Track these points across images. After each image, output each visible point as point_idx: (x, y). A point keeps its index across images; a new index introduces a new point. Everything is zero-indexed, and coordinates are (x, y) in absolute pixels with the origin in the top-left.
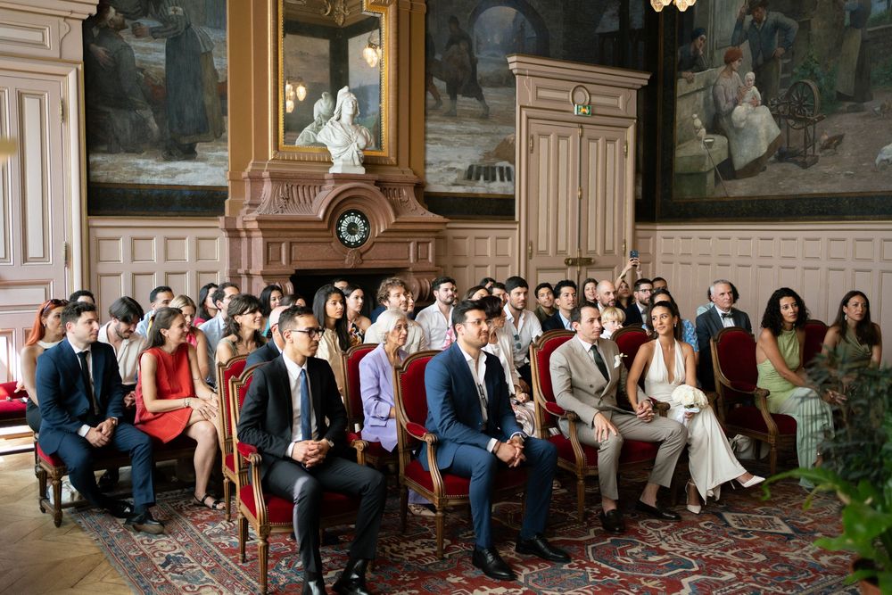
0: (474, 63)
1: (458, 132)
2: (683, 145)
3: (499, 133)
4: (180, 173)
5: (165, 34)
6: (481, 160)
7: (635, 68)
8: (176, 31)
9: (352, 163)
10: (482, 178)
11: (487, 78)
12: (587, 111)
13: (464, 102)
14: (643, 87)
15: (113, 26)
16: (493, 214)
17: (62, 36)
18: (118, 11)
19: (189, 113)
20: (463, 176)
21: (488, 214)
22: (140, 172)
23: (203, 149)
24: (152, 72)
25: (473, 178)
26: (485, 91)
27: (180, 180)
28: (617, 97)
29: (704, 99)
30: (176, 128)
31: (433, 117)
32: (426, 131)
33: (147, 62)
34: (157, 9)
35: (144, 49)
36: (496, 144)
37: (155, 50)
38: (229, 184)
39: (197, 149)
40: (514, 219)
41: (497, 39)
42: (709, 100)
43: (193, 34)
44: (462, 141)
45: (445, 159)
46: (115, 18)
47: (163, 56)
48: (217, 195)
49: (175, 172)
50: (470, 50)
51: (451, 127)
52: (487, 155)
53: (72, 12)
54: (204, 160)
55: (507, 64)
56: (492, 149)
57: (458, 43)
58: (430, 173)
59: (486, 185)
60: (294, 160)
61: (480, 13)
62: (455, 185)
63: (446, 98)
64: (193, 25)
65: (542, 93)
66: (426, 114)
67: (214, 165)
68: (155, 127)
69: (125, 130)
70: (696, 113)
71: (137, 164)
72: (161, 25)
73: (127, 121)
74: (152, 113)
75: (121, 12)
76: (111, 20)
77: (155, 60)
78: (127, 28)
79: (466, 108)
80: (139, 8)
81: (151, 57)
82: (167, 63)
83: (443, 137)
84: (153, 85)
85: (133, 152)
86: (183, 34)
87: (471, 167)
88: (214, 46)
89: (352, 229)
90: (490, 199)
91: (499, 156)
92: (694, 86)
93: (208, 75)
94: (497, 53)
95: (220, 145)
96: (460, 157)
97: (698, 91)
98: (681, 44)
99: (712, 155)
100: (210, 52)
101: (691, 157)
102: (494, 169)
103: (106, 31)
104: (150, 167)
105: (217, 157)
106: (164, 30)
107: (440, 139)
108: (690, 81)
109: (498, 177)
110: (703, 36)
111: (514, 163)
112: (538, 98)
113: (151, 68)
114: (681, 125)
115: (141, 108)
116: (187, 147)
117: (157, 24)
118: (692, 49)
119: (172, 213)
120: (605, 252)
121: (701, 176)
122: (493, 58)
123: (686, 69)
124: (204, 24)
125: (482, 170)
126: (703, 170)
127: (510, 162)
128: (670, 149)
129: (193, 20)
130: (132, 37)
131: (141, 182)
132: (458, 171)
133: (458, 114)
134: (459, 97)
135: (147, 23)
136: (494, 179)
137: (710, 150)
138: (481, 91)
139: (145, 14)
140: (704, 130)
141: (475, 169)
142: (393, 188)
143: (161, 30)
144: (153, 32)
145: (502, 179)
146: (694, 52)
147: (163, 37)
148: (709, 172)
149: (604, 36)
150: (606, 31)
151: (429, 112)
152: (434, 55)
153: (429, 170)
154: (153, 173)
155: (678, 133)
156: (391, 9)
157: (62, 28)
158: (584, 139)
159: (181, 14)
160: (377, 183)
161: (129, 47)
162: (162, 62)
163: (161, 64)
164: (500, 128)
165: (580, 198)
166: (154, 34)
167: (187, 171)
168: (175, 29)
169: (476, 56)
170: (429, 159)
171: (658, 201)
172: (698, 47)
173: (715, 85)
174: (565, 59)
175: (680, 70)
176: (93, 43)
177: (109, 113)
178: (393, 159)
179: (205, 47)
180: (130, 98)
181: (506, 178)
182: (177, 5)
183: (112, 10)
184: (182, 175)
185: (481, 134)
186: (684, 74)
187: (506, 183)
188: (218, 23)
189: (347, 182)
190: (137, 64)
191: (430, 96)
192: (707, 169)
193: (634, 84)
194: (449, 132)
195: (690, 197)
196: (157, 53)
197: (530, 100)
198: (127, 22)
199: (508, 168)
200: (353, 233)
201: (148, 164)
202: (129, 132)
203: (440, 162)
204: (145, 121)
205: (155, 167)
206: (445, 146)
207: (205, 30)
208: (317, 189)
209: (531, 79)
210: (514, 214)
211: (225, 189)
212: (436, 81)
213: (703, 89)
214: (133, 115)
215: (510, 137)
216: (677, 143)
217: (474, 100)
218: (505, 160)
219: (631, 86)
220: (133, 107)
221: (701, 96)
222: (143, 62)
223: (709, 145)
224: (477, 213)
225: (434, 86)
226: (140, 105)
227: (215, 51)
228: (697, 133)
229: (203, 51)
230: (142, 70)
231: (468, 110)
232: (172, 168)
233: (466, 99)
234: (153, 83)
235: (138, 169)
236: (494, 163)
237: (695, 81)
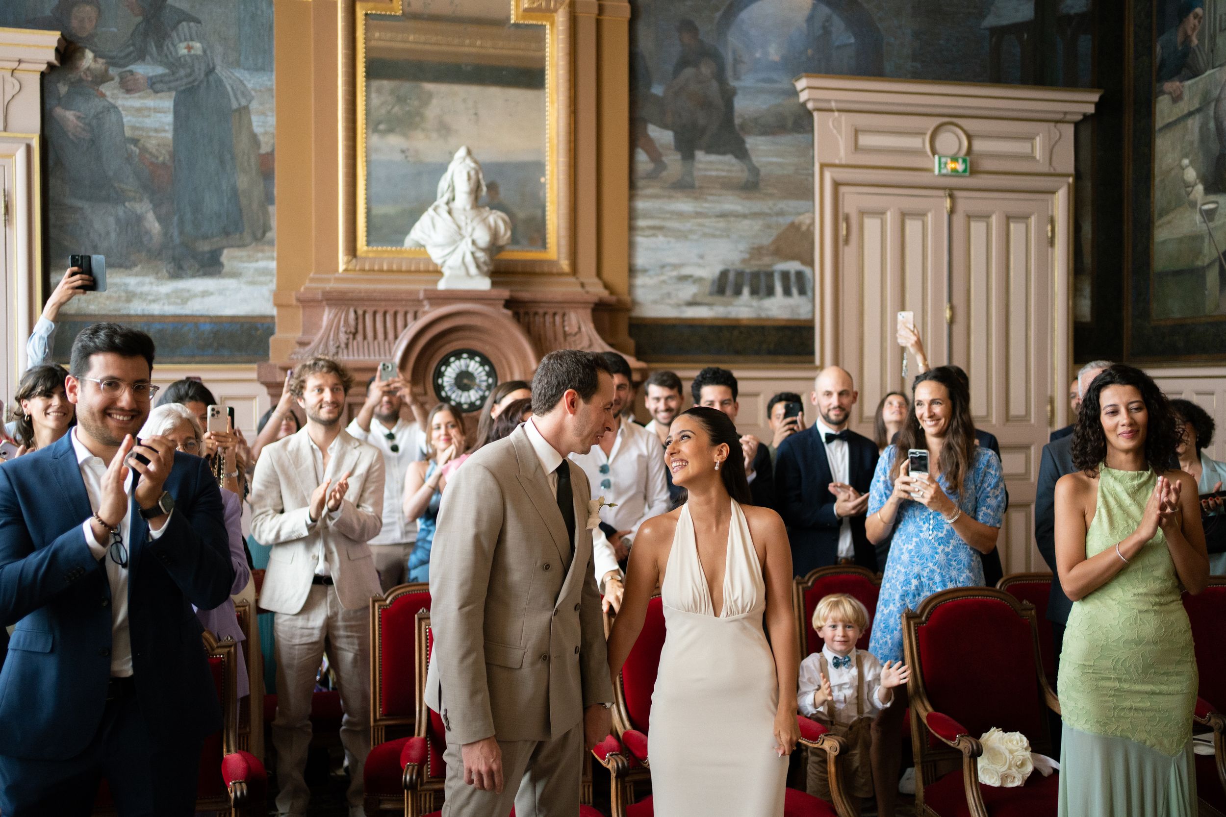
0: (728, 96)
1: (698, 214)
2: (1165, 219)
3: (781, 213)
4: (195, 296)
5: (172, 85)
6: (744, 261)
7: (1071, 83)
8: (191, 79)
9: (463, 272)
10: (746, 291)
11: (756, 120)
12: (960, 167)
13: (711, 162)
14: (1086, 117)
15: (90, 79)
16: (770, 352)
17: (8, 97)
18: (97, 55)
19: (211, 203)
20: (707, 288)
21: (757, 352)
22: (130, 296)
23: (234, 258)
24: (151, 144)
25: (729, 291)
26: (752, 142)
27: (195, 307)
28: (1031, 138)
29: (1201, 129)
30: (188, 228)
31: (649, 191)
32: (632, 215)
33: (141, 129)
34: (160, 47)
35: (139, 110)
36: (775, 233)
37: (156, 110)
38: (274, 312)
39: (224, 259)
40: (813, 361)
41: (774, 53)
42: (1208, 129)
43: (220, 82)
44: (707, 230)
45: (673, 260)
46: (93, 66)
47: (169, 118)
48: (257, 329)
49: (186, 295)
50: (720, 75)
51: (685, 205)
52: (757, 252)
53: (20, 61)
54: (235, 275)
55: (795, 93)
56: (766, 240)
57: (696, 65)
58: (643, 286)
59: (755, 302)
60: (381, 271)
61: (741, 10)
62: (691, 304)
63: (673, 161)
64: (218, 69)
65: (865, 140)
66: (632, 185)
67: (252, 283)
68: (153, 225)
69: (108, 233)
70: (1186, 156)
71: (125, 285)
72: (167, 71)
73: (111, 220)
74: (151, 206)
75: (102, 57)
76: (88, 69)
77: (157, 125)
78: (112, 79)
79: (714, 173)
80: (131, 48)
81: (150, 122)
82: (176, 130)
83: (669, 224)
84: (152, 163)
85: (120, 266)
86: (201, 82)
87: (724, 274)
88: (252, 98)
89: (464, 381)
90: (763, 328)
91: (780, 251)
92: (1184, 107)
93: (243, 143)
94: (775, 76)
95: (262, 251)
96: (701, 257)
97: (1190, 114)
98: (1161, 32)
99: (1213, 233)
100: (246, 108)
101: (1180, 240)
102: (770, 275)
103: (78, 86)
104: (146, 289)
105: (256, 270)
106: (172, 78)
107: (660, 228)
108: (1176, 99)
109: (779, 288)
110: (1199, 10)
111: (811, 264)
112: (857, 148)
113: (149, 137)
114: (1163, 181)
115: (134, 199)
116: (207, 256)
117: (160, 70)
118: (1180, 38)
119: (182, 359)
120: (1007, 417)
121: (1196, 274)
122: (767, 86)
123: (1170, 78)
124: (237, 64)
125: (747, 279)
126: (1199, 263)
127: (804, 262)
128: (1145, 228)
129: (218, 61)
130: (120, 94)
131: (132, 312)
132: (698, 280)
133: (697, 184)
134: (700, 155)
135: (143, 70)
136: (770, 292)
137: (1211, 225)
138: (743, 142)
139: (141, 56)
140: (1200, 188)
141: (731, 276)
142: (551, 311)
143: (166, 79)
144: (154, 83)
145: (787, 292)
146: (1183, 43)
147: (170, 89)
148: (1210, 265)
149: (1000, 32)
150: (1005, 22)
151: (640, 183)
152: (649, 85)
153: (640, 281)
154: (150, 298)
155: (1159, 197)
156: (561, 18)
157: (8, 88)
158: (959, 219)
159: (199, 52)
160: (509, 304)
161: (115, 107)
162: (167, 128)
163: (165, 131)
164: (782, 205)
165: (952, 322)
166: (154, 85)
167: (205, 294)
168: (190, 75)
169: (733, 83)
170: (641, 259)
171: (1128, 324)
172: (1189, 32)
173: (1218, 100)
174: (917, 76)
175: (1161, 79)
176: (59, 104)
177: (82, 209)
178: (565, 265)
179: (237, 99)
180: (116, 185)
181: (795, 291)
182: (192, 40)
183: (89, 55)
184: (198, 300)
185: (745, 216)
186: (1168, 86)
187: (796, 299)
188: (260, 61)
189: (450, 304)
190: (128, 133)
191: (642, 156)
192: (1207, 261)
193: (1065, 113)
194: (680, 215)
195: (1177, 315)
196: (159, 115)
197: (842, 153)
198: (113, 71)
199: (800, 275)
200: (465, 388)
201: (143, 284)
202: (113, 235)
203: (663, 267)
204: (139, 219)
205: (155, 288)
206: (672, 240)
207: (239, 74)
208: (410, 317)
209: (844, 117)
210: (812, 353)
211: (269, 320)
212: (654, 132)
213: (1198, 110)
214: (121, 212)
215: (805, 219)
216: (1156, 216)
217: (729, 158)
218: (793, 258)
219: (1059, 117)
220: (119, 198)
221: (1194, 124)
222: (138, 129)
223: (1209, 215)
224: (737, 352)
225: (650, 142)
226: (132, 194)
227: (254, 105)
228: (1188, 194)
229: (235, 105)
230: (135, 141)
231: (718, 177)
232: (182, 290)
233: (713, 158)
234: (154, 160)
235: (126, 292)
236: (771, 265)
237: (1186, 97)
